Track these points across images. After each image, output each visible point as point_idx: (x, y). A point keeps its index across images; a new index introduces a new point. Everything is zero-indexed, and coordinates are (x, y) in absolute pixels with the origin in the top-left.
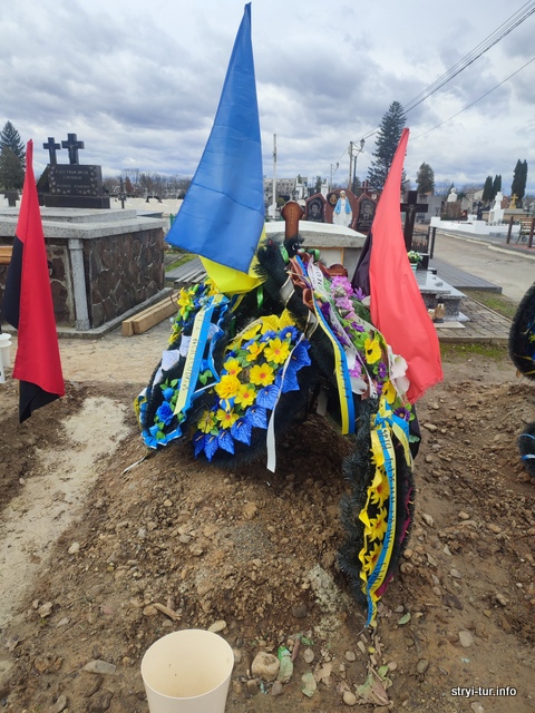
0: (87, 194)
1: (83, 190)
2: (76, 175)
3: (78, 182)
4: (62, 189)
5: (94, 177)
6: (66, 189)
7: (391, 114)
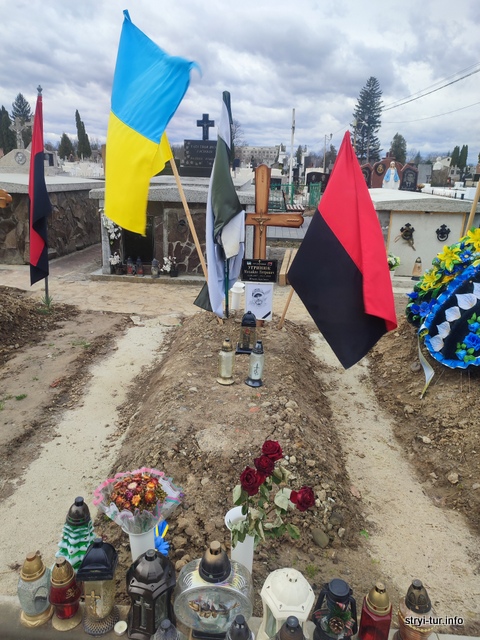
2: (209, 149)
3: (209, 156)
4: (195, 162)
6: (198, 162)
7: (368, 89)
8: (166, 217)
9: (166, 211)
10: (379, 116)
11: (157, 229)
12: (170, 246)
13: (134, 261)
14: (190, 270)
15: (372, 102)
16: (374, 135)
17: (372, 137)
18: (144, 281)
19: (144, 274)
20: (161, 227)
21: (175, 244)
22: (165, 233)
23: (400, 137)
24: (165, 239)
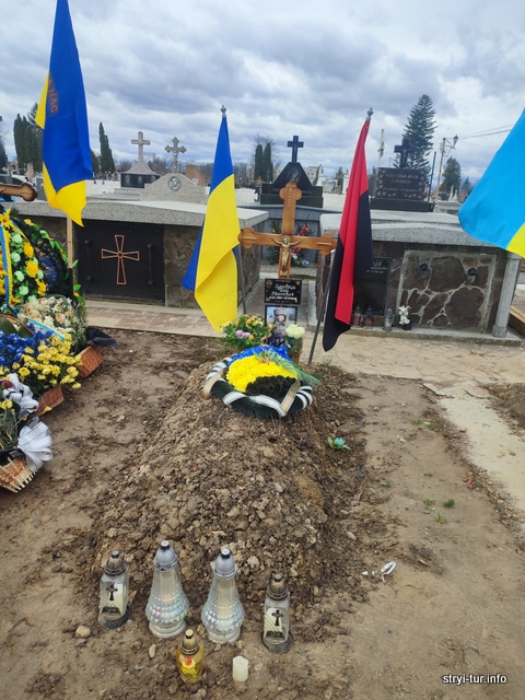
0: (413, 198)
1: (409, 193)
2: (406, 179)
3: (406, 186)
4: (388, 192)
5: (423, 181)
6: (392, 192)
7: (420, 108)
8: (405, 260)
9: (407, 253)
10: (430, 137)
11: (394, 274)
12: (405, 294)
13: (364, 311)
14: (424, 322)
15: (424, 123)
16: (425, 158)
17: (423, 160)
18: (375, 334)
19: (373, 325)
20: (398, 272)
21: (410, 292)
22: (402, 278)
23: (454, 160)
24: (400, 285)
